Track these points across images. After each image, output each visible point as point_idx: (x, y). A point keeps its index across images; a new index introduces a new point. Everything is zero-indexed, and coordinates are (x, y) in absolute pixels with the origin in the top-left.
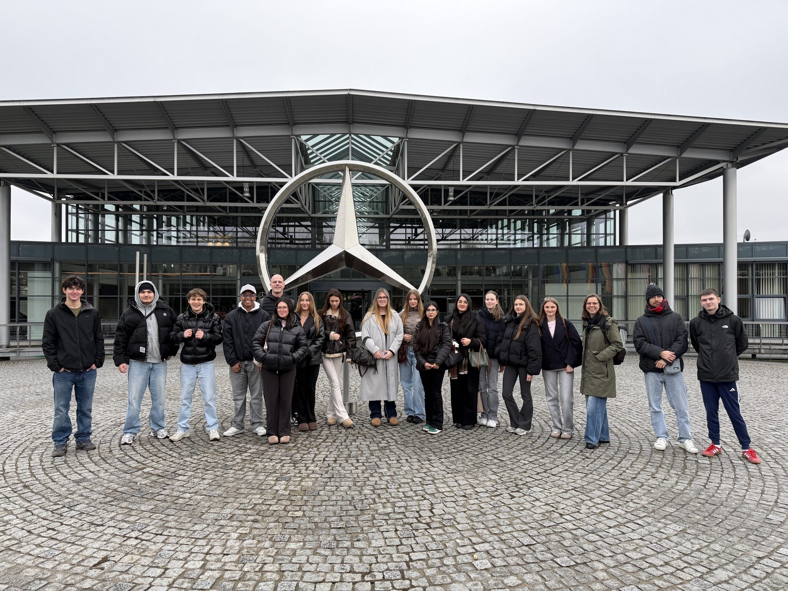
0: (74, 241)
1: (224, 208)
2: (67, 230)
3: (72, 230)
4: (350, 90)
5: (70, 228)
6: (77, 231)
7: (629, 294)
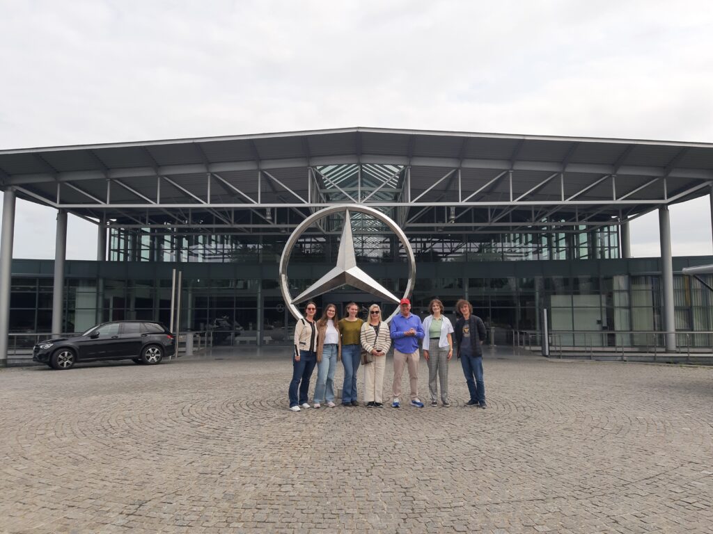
0: (116, 260)
1: (248, 229)
2: (110, 250)
3: (114, 250)
4: (358, 128)
5: (112, 248)
6: (118, 251)
7: (633, 304)
